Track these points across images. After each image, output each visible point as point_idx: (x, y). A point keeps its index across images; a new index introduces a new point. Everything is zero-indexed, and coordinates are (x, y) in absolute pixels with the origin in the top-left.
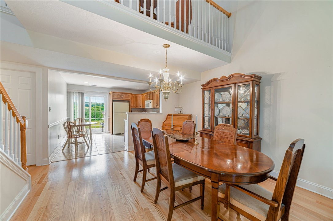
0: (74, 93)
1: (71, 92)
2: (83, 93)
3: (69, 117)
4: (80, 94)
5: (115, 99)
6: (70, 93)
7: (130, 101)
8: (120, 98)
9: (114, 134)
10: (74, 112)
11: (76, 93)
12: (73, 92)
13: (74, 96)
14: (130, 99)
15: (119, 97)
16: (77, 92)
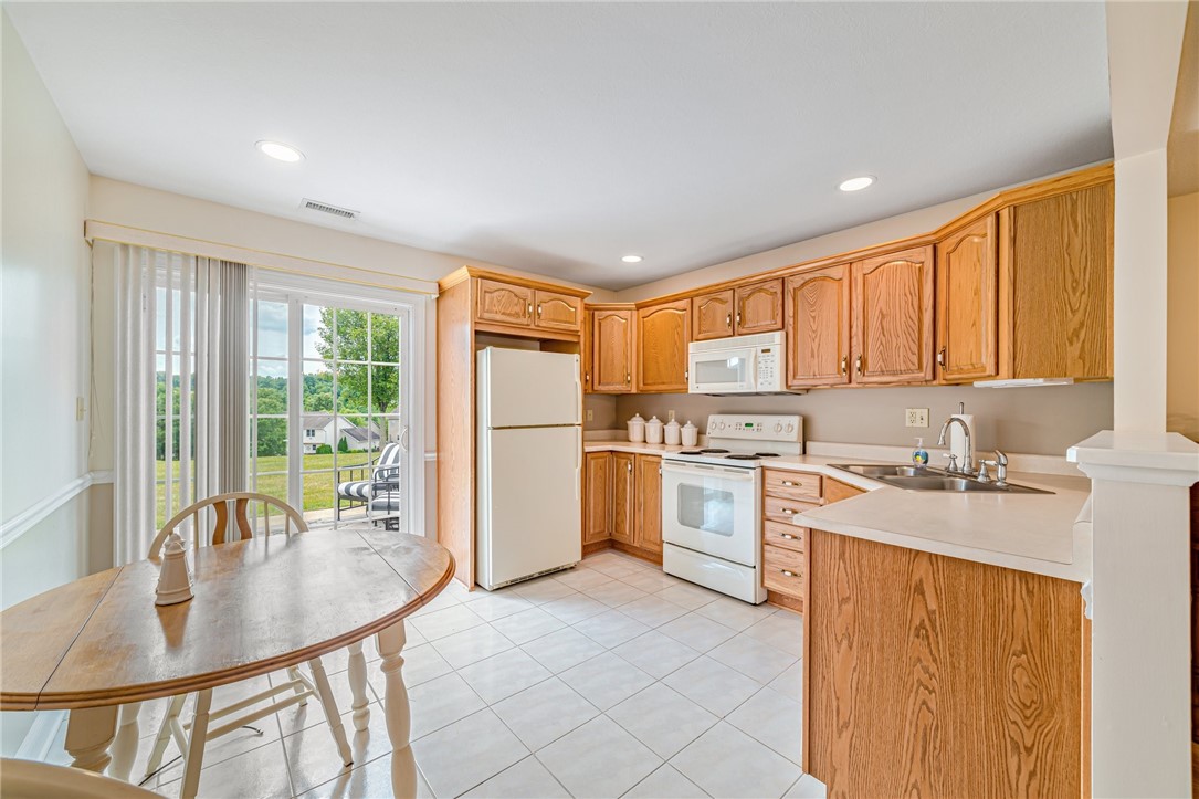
0: (145, 255)
1: (125, 247)
2: (241, 267)
3: (112, 469)
4: (216, 272)
5: (492, 322)
6: (119, 253)
7: (578, 343)
8: (525, 321)
9: (487, 579)
10: (162, 426)
11: (177, 261)
12: (152, 251)
13: (161, 292)
14: (575, 333)
15: (517, 315)
16: (186, 256)
